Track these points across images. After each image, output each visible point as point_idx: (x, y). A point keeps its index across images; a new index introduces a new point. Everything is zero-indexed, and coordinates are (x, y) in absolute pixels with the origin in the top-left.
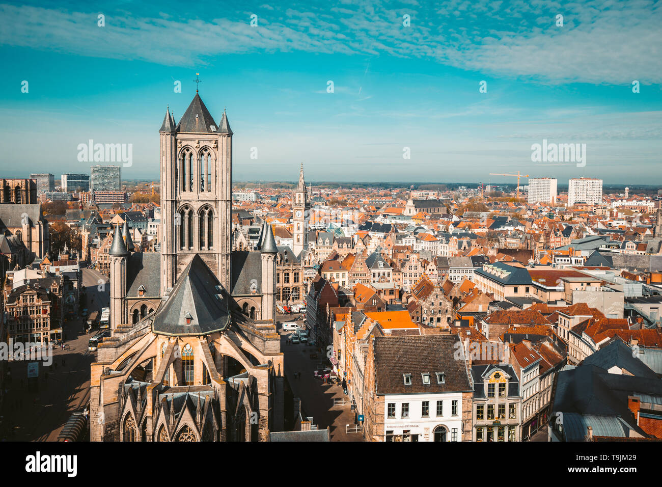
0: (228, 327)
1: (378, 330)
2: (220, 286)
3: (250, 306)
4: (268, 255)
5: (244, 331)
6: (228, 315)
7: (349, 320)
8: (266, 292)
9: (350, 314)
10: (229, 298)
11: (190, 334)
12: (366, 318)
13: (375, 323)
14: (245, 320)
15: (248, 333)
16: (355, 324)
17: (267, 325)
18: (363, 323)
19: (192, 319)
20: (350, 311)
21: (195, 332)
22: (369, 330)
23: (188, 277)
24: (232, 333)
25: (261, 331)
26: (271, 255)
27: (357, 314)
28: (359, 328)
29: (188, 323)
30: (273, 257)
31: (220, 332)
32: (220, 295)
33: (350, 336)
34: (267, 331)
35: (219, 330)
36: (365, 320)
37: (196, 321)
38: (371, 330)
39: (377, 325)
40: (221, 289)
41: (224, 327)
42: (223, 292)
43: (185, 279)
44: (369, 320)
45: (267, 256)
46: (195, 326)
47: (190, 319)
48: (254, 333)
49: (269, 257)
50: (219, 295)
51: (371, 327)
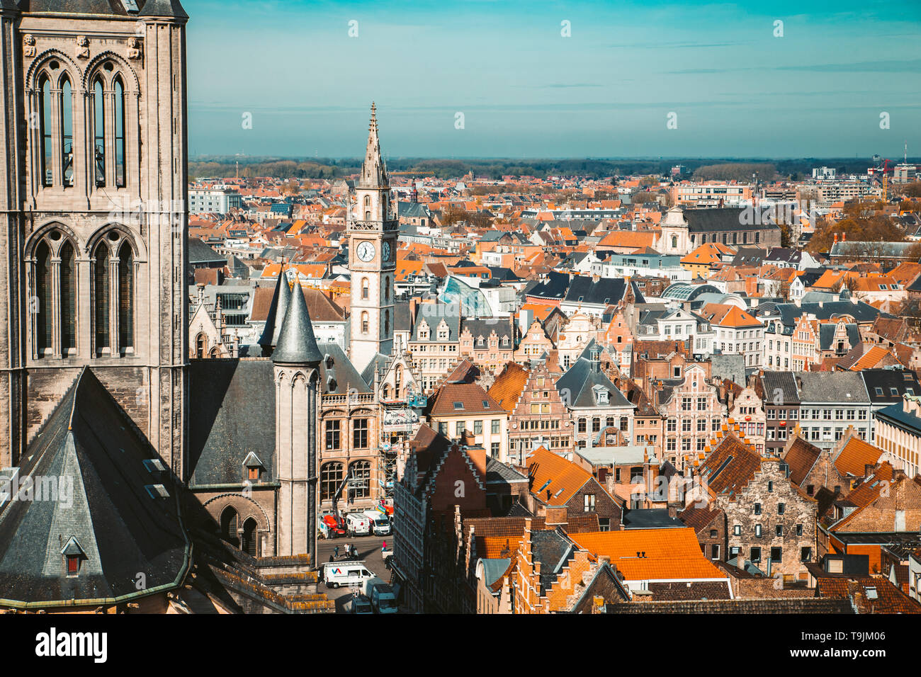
0: (186, 579)
1: (608, 583)
2: (156, 461)
3: (244, 516)
4: (295, 371)
5: (233, 590)
6: (182, 545)
7: (524, 557)
8: (289, 477)
9: (526, 538)
10: (183, 495)
11: (78, 601)
12: (575, 548)
13: (600, 562)
14: (230, 559)
15: (242, 595)
16: (542, 566)
17: (293, 571)
18: (566, 564)
19: (83, 557)
20: (527, 530)
21: (91, 597)
22: (582, 584)
23: (71, 436)
24: (198, 596)
25: (277, 589)
26: (303, 371)
27: (548, 537)
28: (555, 579)
29: (71, 569)
30: (308, 374)
31: (165, 592)
32: (159, 487)
33: (527, 601)
34: (293, 588)
35: (161, 587)
36: (571, 556)
37: (94, 564)
38: (588, 584)
39: (606, 569)
40: (161, 468)
41: (177, 579)
42: (167, 476)
43: (61, 442)
44: (581, 556)
45: (290, 372)
46: (93, 578)
47: (75, 558)
48: (261, 594)
49: (298, 374)
50: (156, 486)
51: (590, 575)
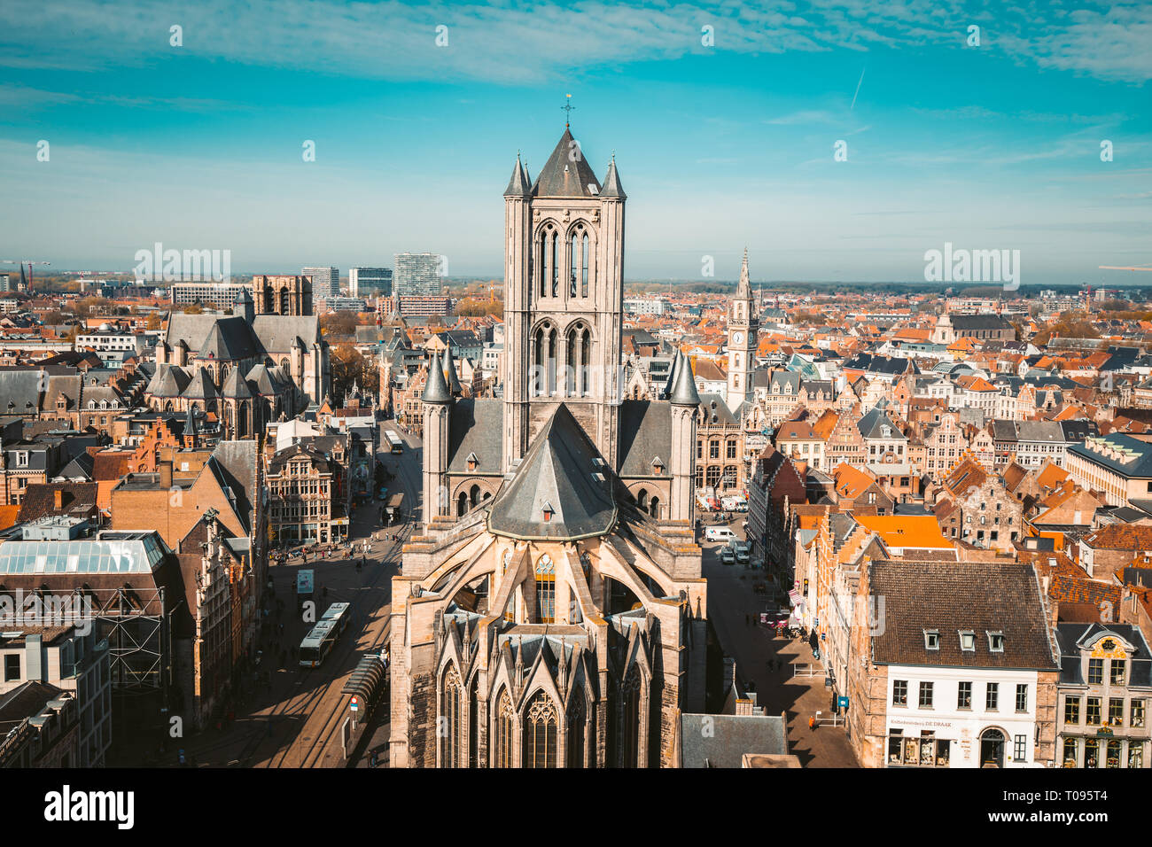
0: (612, 529)
1: (877, 548)
2: (600, 460)
3: (650, 495)
4: (683, 409)
5: (641, 538)
6: (612, 508)
7: (825, 528)
8: (678, 473)
9: (826, 517)
10: (615, 480)
11: (550, 538)
12: (857, 525)
13: (873, 535)
14: (640, 519)
15: (646, 541)
16: (836, 536)
17: (679, 529)
18: (851, 535)
19: (552, 512)
20: (827, 513)
21: (557, 535)
22: (861, 548)
23: (547, 442)
24: (619, 539)
25: (668, 539)
26: (688, 409)
27: (840, 517)
28: (844, 544)
29: (546, 519)
30: (691, 411)
31: (599, 537)
32: (600, 476)
33: (826, 556)
34: (679, 539)
35: (597, 533)
36: (854, 530)
37: (559, 517)
38: (864, 548)
39: (876, 538)
40: (602, 464)
41: (607, 529)
42: (606, 469)
43: (543, 446)
44: (861, 530)
45: (680, 410)
46: (558, 525)
47: (550, 512)
48: (657, 541)
49: (685, 411)
50: (598, 474)
51: (866, 542)
